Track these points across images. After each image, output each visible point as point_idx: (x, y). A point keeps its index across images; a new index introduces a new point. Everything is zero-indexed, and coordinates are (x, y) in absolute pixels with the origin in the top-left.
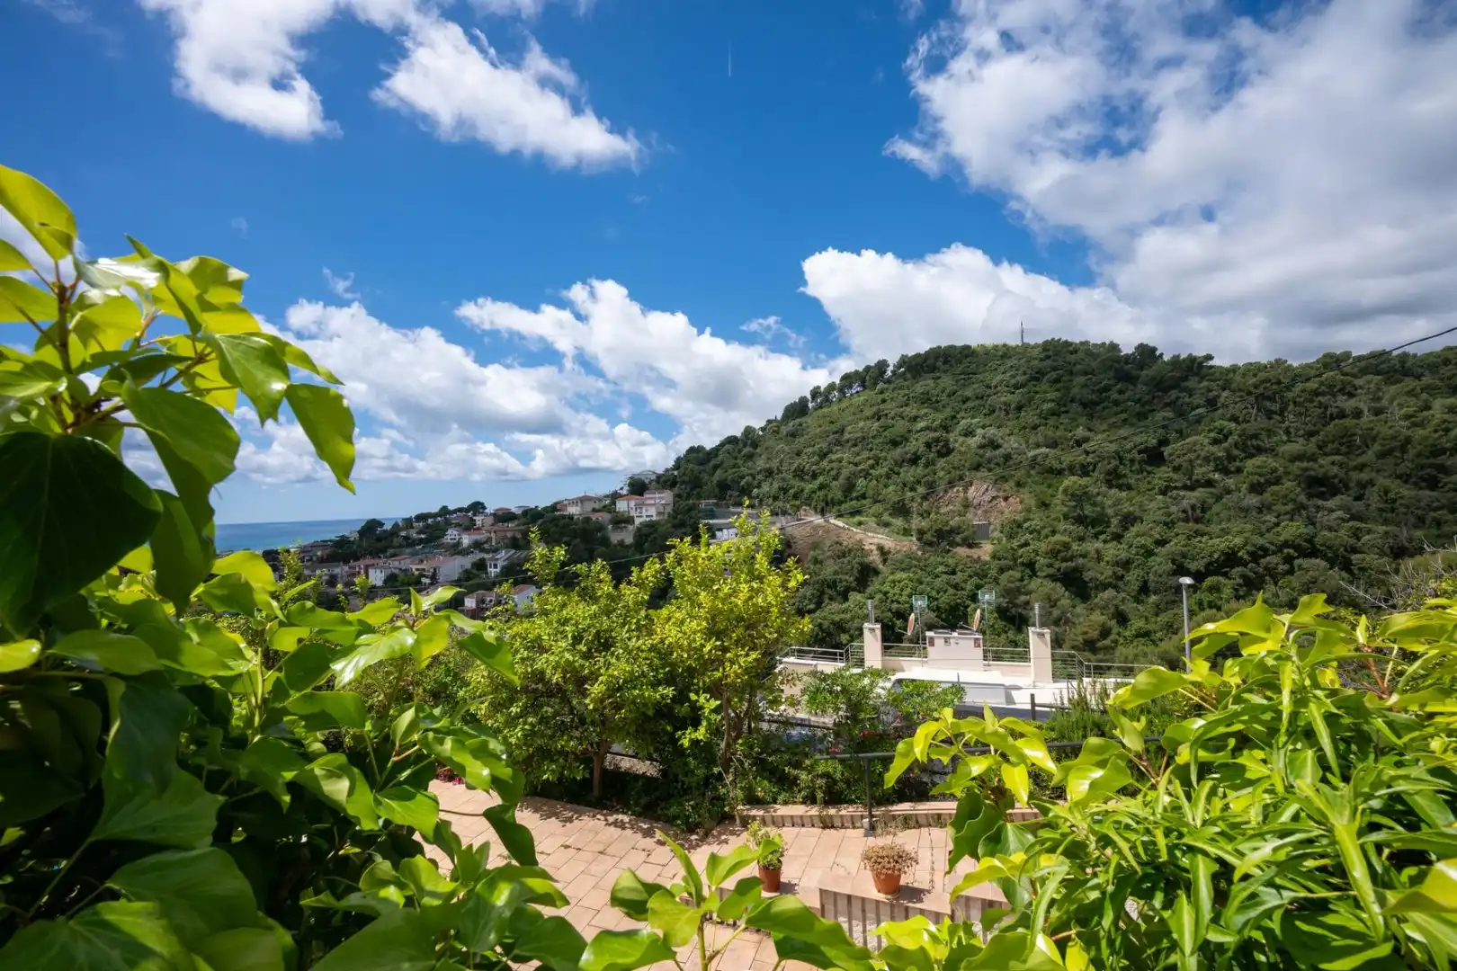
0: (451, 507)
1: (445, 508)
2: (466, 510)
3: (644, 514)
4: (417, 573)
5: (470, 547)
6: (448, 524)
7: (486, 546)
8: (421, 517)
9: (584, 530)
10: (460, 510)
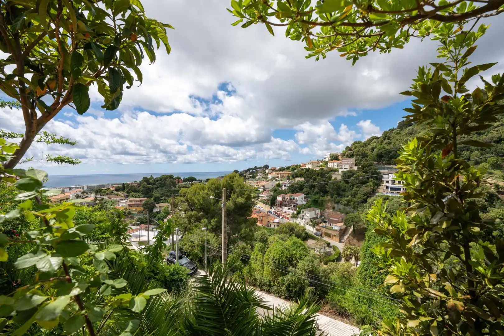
0: (258, 167)
1: (256, 167)
2: (263, 168)
3: (343, 167)
4: (256, 187)
5: (271, 179)
6: (257, 172)
7: (277, 179)
8: (249, 170)
9: (321, 173)
10: (261, 168)
